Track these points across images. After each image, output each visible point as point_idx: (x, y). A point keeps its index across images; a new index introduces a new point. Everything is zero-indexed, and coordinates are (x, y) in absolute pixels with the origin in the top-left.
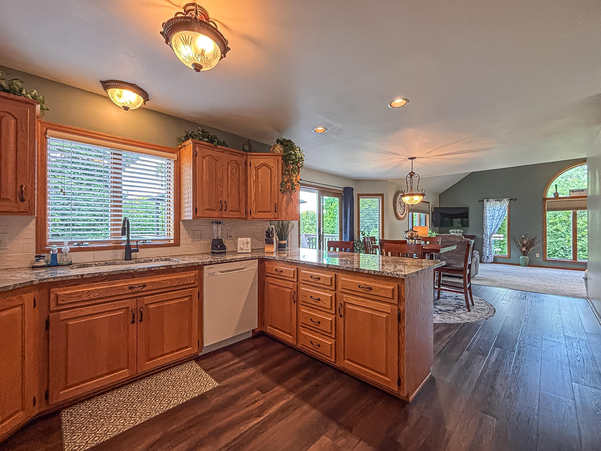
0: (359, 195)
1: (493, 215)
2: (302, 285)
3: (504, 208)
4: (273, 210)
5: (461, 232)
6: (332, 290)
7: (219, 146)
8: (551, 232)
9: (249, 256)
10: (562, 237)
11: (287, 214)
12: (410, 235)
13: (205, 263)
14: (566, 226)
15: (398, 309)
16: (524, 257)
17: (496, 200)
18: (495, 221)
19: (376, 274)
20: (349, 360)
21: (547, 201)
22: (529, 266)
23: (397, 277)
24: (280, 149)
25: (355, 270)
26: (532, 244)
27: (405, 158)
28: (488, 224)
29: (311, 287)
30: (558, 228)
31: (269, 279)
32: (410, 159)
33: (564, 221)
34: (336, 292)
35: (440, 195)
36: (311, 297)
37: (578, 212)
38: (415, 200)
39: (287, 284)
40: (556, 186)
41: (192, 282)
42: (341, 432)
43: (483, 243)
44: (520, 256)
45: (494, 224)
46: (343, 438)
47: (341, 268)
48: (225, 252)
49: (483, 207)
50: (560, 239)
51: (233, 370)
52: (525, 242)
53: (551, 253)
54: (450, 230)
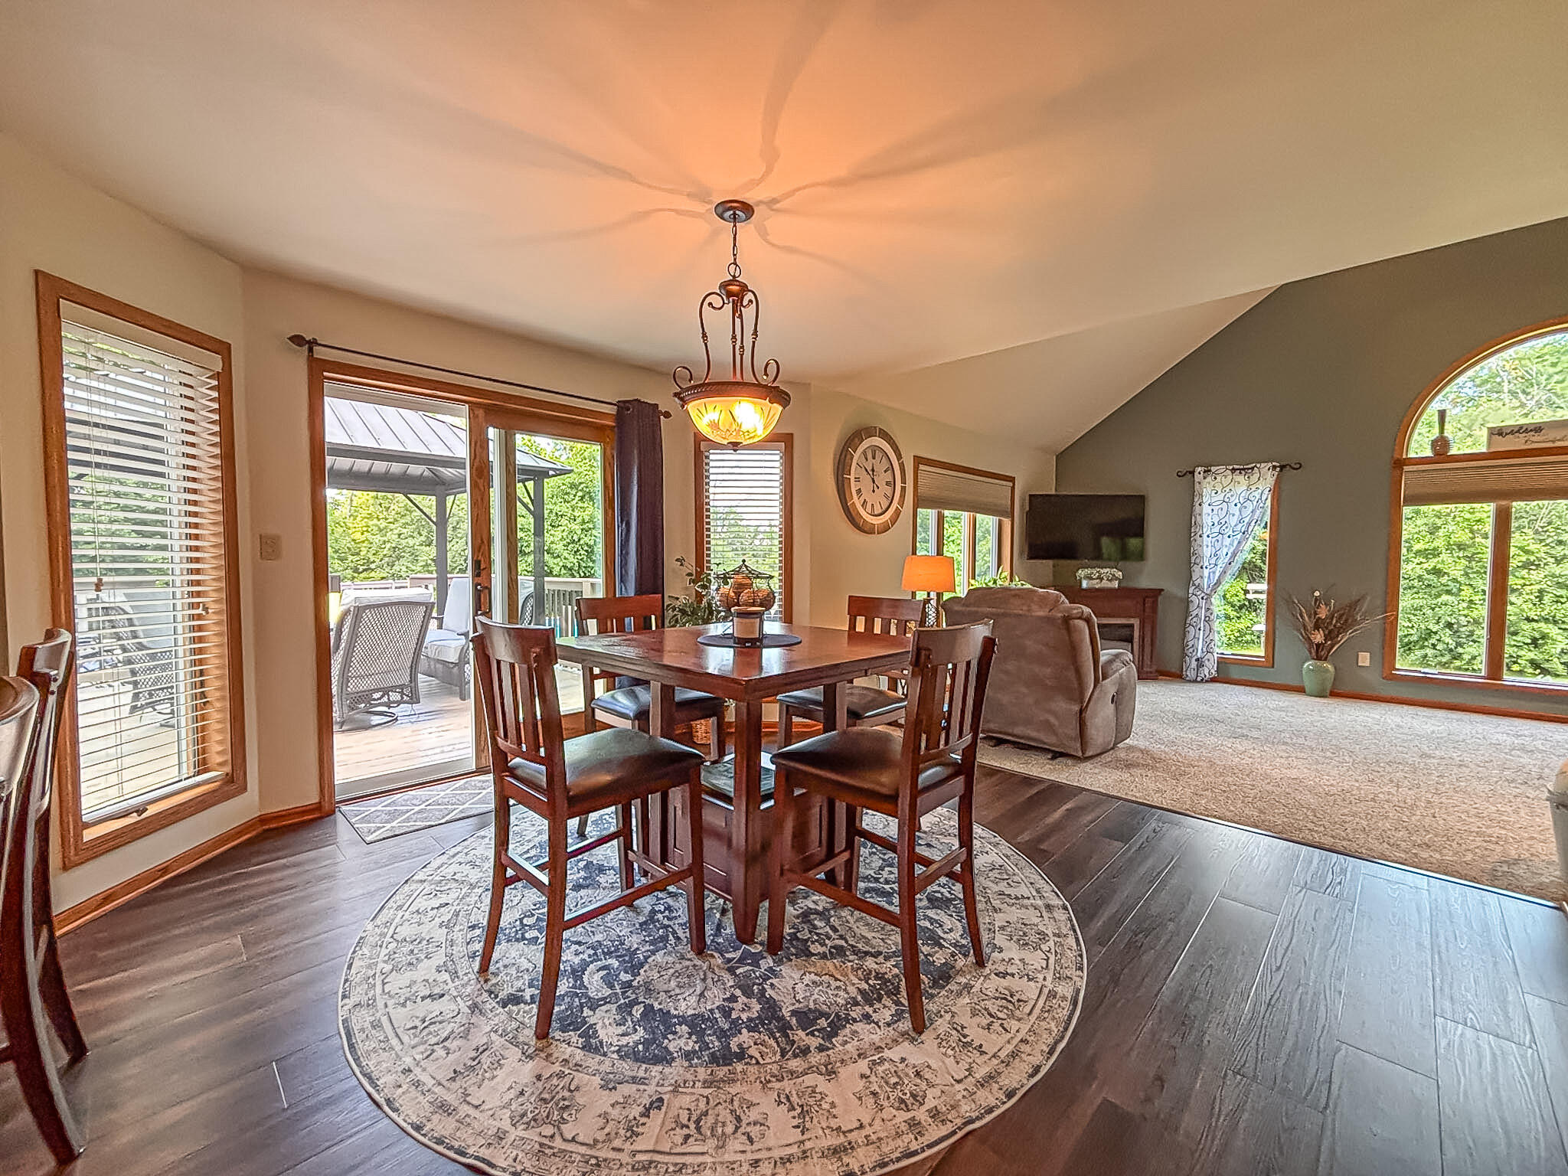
1: (1223, 522)
3: (1258, 497)
5: (1115, 578)
8: (1420, 577)
10: (1449, 592)
14: (1463, 561)
16: (1319, 663)
17: (1234, 470)
18: (1227, 541)
21: (1406, 468)
22: (1334, 694)
26: (1346, 620)
28: (1207, 552)
30: (1439, 566)
33: (1461, 547)
35: (1060, 457)
37: (1517, 505)
40: (1442, 414)
43: (1187, 613)
44: (1304, 663)
45: (1225, 551)
49: (1191, 493)
50: (1445, 598)
52: (1323, 613)
53: (1415, 638)
54: (1080, 571)
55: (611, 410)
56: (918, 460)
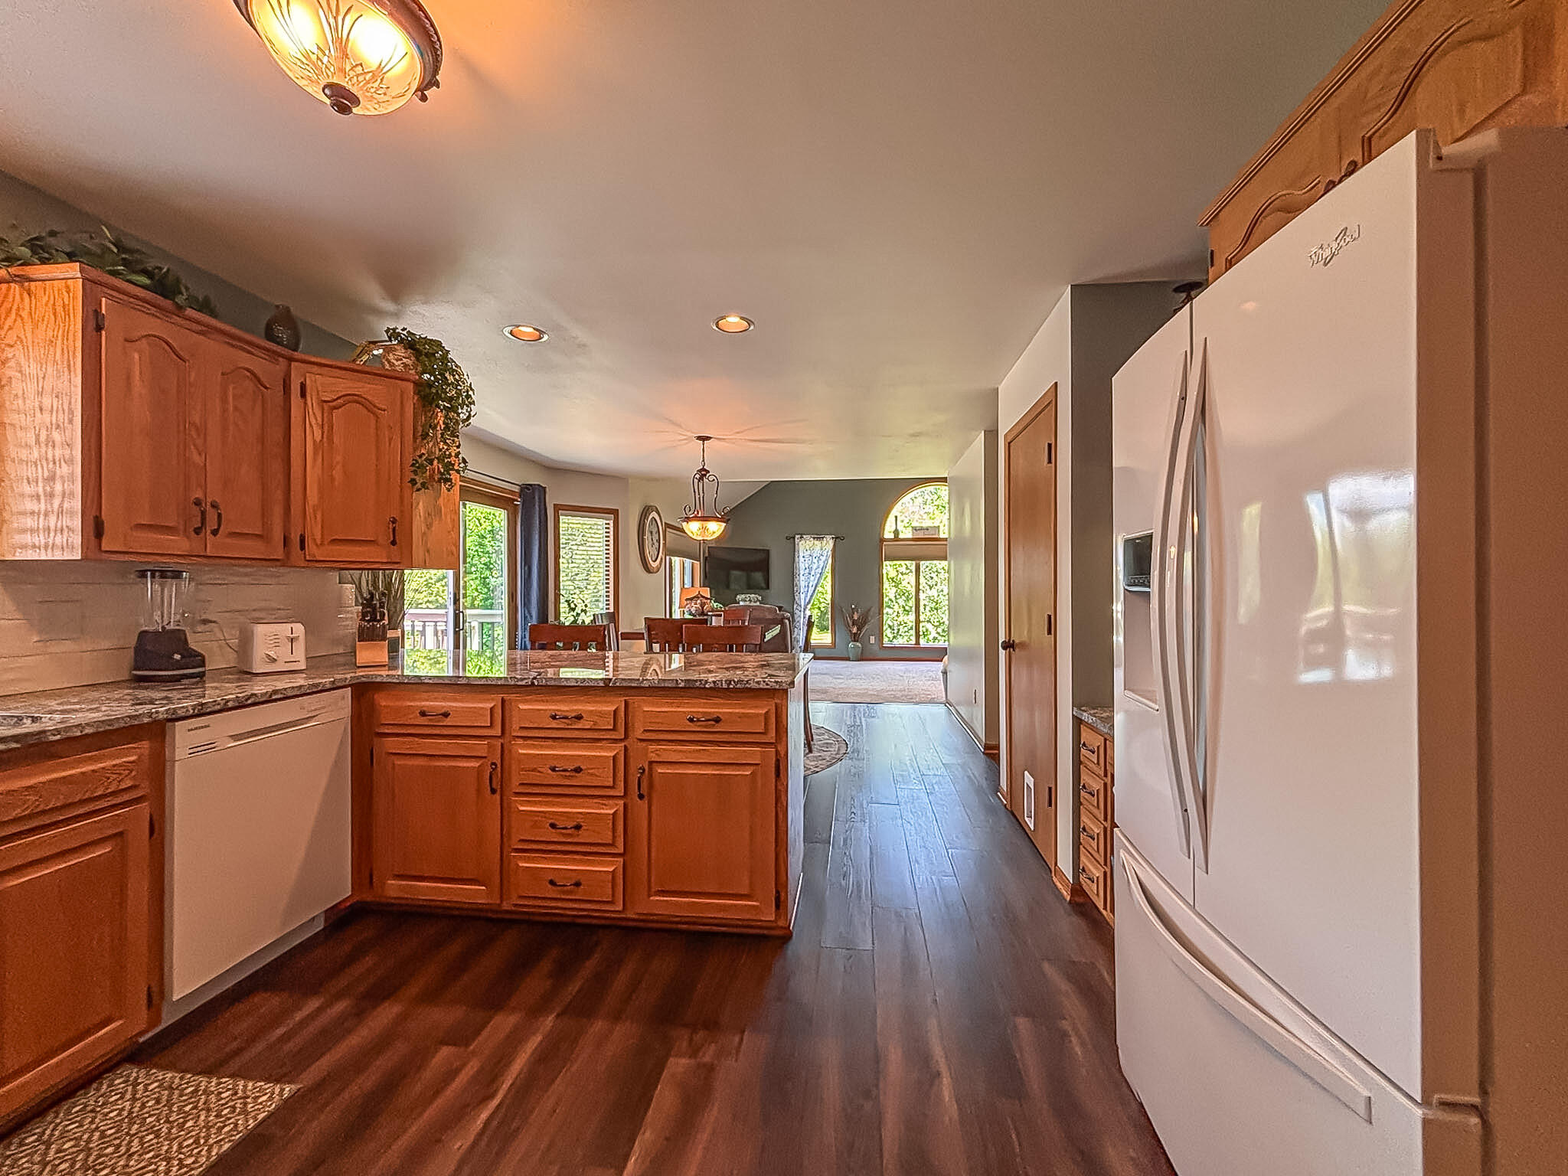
0: (558, 508)
1: (810, 567)
2: (520, 742)
3: (826, 554)
4: (384, 539)
5: (758, 600)
6: (615, 741)
7: (189, 312)
9: (300, 681)
11: (428, 551)
12: (698, 606)
13: (181, 713)
15: (776, 753)
16: (855, 644)
17: (814, 538)
18: (812, 578)
19: (731, 686)
20: (663, 893)
21: (884, 543)
22: (861, 660)
23: (777, 687)
24: (405, 360)
25: (682, 685)
26: (865, 620)
27: (689, 434)
28: (803, 584)
29: (550, 743)
31: (391, 744)
32: (699, 438)
34: (625, 743)
36: (553, 769)
37: (923, 564)
38: (711, 531)
39: (465, 746)
40: (896, 518)
41: (128, 783)
42: (700, 1036)
43: (793, 620)
44: (849, 644)
46: (709, 1044)
47: (646, 684)
48: (202, 675)
49: (793, 550)
51: (324, 1032)
52: (856, 616)
54: (738, 596)
55: (517, 489)
56: (668, 525)
